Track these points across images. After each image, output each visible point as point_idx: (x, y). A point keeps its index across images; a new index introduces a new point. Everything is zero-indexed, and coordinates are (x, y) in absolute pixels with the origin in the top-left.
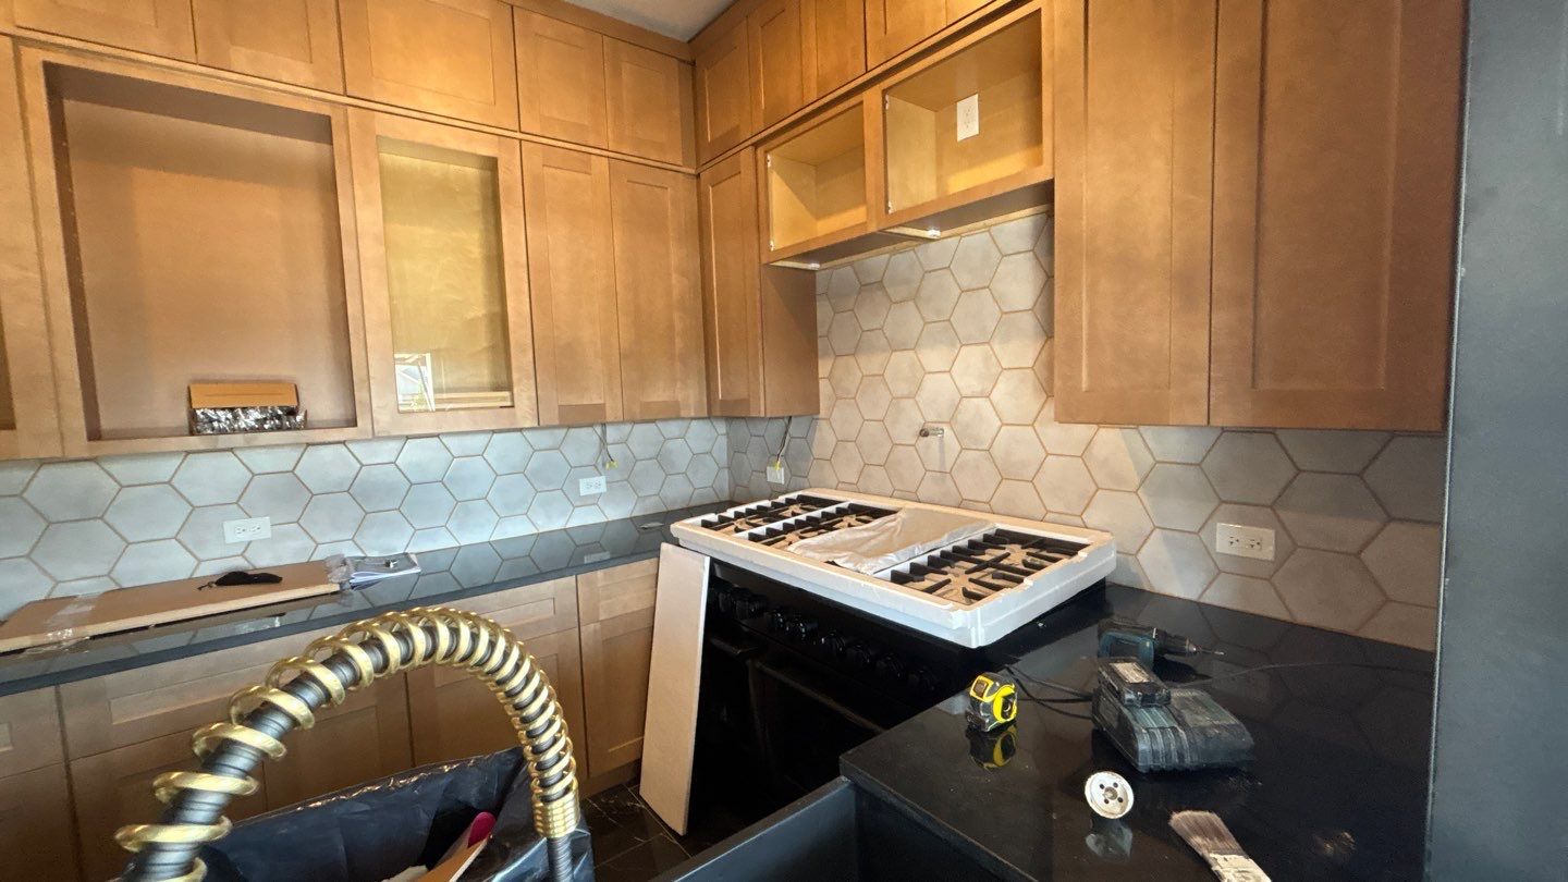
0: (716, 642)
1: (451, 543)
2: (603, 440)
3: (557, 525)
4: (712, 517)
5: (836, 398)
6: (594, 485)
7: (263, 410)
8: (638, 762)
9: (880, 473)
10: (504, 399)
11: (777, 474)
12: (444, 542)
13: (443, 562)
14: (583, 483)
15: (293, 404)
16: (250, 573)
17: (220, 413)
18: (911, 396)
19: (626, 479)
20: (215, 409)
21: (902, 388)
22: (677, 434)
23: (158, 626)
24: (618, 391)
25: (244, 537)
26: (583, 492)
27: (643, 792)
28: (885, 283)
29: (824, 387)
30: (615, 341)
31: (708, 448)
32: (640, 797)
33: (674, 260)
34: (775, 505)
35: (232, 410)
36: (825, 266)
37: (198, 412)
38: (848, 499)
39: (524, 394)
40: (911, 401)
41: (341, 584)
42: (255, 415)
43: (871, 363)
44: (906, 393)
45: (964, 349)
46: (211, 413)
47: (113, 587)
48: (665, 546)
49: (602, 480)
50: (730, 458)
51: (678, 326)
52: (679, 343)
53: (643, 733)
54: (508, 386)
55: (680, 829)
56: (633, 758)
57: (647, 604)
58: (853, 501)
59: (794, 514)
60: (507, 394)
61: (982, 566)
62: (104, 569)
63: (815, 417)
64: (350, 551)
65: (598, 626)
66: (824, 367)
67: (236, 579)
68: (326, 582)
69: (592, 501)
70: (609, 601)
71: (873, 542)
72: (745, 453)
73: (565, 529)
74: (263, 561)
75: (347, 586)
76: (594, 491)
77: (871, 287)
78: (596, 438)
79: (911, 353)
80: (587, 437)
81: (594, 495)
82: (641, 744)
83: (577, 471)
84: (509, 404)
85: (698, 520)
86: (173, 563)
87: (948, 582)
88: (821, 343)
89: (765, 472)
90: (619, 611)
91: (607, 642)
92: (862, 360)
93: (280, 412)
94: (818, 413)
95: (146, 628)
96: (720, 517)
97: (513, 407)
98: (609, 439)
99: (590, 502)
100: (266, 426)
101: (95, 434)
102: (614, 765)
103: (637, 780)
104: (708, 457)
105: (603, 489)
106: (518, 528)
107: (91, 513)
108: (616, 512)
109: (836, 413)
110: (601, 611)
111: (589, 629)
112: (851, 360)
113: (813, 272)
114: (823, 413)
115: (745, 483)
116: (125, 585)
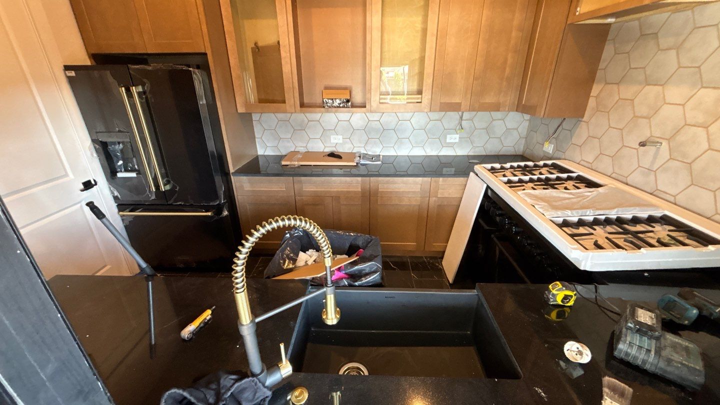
0: (480, 220)
1: (394, 154)
2: (461, 118)
3: (434, 153)
4: (497, 166)
5: (597, 110)
6: (454, 138)
7: (340, 99)
8: (444, 252)
9: (608, 161)
10: (418, 98)
11: (549, 148)
12: (391, 152)
13: (391, 160)
14: (448, 136)
15: (349, 98)
16: (336, 153)
17: (329, 100)
18: (648, 118)
19: (469, 138)
20: (328, 99)
21: (642, 110)
22: (500, 118)
23: (314, 165)
24: (469, 96)
25: (336, 141)
26: (448, 141)
27: (443, 263)
28: (659, 35)
29: (592, 102)
30: (472, 71)
31: (516, 127)
32: (442, 264)
33: (516, 22)
34: (536, 166)
35: (332, 99)
36: (619, 20)
37: (324, 100)
38: (579, 171)
39: (426, 97)
40: (647, 121)
41: (357, 163)
42: (338, 101)
43: (627, 91)
44: (645, 115)
45: (703, 90)
46: (327, 100)
47: (307, 151)
48: (472, 174)
49: (457, 136)
50: (528, 134)
51: (510, 61)
52: (508, 70)
53: (447, 243)
54: (420, 92)
55: (451, 281)
56: (442, 250)
57: (459, 196)
58: (581, 174)
59: (541, 174)
60: (420, 96)
61: (626, 232)
62: (305, 145)
63: (580, 119)
64: (363, 151)
65: (436, 199)
66: (596, 90)
67: (332, 155)
68: (353, 161)
69: (451, 145)
70: (443, 191)
71: (567, 201)
72: (536, 132)
73: (437, 156)
74: (340, 150)
75: (359, 165)
76: (452, 141)
77: (648, 35)
78: (458, 117)
79: (661, 88)
80: (455, 115)
81: (452, 143)
82: (446, 246)
83: (447, 131)
84: (420, 101)
85: (489, 166)
86: (320, 146)
87: (592, 234)
88: (599, 74)
89: (543, 145)
90: (446, 195)
91: (439, 206)
92: (622, 87)
93: (345, 101)
94: (583, 116)
95: (311, 165)
96: (502, 166)
97: (421, 102)
98: (464, 118)
99: (450, 145)
100: (341, 106)
101: (302, 105)
102: (434, 249)
103: (442, 258)
104: (515, 131)
105: (457, 141)
106: (418, 152)
107: (302, 128)
108: (461, 152)
109: (593, 120)
110: (439, 193)
111: (433, 199)
112: (615, 87)
113: (609, 25)
114: (585, 119)
115: (532, 148)
116: (310, 151)
